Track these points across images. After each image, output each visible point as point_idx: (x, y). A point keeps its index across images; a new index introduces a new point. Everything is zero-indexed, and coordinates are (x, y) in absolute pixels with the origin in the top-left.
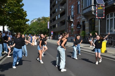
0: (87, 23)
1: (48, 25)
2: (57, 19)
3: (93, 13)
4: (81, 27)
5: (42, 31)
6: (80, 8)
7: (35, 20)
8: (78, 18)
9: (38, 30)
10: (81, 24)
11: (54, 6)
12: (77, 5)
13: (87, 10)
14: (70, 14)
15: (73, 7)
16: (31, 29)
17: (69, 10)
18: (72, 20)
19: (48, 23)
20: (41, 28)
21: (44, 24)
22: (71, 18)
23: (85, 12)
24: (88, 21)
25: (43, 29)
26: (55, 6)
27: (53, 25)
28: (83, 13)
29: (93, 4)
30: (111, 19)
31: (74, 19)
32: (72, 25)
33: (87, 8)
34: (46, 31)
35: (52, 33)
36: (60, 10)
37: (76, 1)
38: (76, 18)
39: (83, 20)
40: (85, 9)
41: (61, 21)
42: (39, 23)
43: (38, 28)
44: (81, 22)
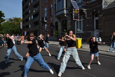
0: (59, 24)
1: (21, 25)
2: (30, 20)
3: (65, 15)
4: (54, 27)
5: (14, 31)
6: (53, 10)
7: (6, 21)
8: (51, 19)
9: (10, 30)
10: (54, 24)
11: (26, 7)
12: (50, 8)
13: (60, 13)
14: (43, 15)
15: (46, 9)
16: (3, 29)
17: (42, 12)
18: (46, 21)
19: (21, 23)
20: (13, 28)
21: (16, 24)
22: (45, 19)
23: (58, 14)
24: (60, 22)
25: (15, 29)
26: (28, 8)
27: (26, 25)
28: (56, 15)
29: (65, 8)
30: (80, 21)
31: (48, 20)
32: (46, 25)
33: (60, 11)
34: (19, 31)
35: (25, 33)
36: (34, 11)
37: (49, 5)
38: (49, 19)
39: (56, 21)
40: (58, 12)
41: (34, 22)
42: (11, 23)
43: (10, 28)
44: (54, 23)
